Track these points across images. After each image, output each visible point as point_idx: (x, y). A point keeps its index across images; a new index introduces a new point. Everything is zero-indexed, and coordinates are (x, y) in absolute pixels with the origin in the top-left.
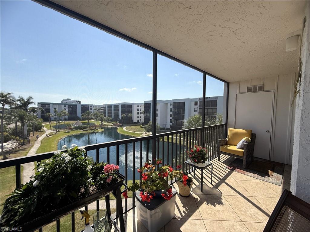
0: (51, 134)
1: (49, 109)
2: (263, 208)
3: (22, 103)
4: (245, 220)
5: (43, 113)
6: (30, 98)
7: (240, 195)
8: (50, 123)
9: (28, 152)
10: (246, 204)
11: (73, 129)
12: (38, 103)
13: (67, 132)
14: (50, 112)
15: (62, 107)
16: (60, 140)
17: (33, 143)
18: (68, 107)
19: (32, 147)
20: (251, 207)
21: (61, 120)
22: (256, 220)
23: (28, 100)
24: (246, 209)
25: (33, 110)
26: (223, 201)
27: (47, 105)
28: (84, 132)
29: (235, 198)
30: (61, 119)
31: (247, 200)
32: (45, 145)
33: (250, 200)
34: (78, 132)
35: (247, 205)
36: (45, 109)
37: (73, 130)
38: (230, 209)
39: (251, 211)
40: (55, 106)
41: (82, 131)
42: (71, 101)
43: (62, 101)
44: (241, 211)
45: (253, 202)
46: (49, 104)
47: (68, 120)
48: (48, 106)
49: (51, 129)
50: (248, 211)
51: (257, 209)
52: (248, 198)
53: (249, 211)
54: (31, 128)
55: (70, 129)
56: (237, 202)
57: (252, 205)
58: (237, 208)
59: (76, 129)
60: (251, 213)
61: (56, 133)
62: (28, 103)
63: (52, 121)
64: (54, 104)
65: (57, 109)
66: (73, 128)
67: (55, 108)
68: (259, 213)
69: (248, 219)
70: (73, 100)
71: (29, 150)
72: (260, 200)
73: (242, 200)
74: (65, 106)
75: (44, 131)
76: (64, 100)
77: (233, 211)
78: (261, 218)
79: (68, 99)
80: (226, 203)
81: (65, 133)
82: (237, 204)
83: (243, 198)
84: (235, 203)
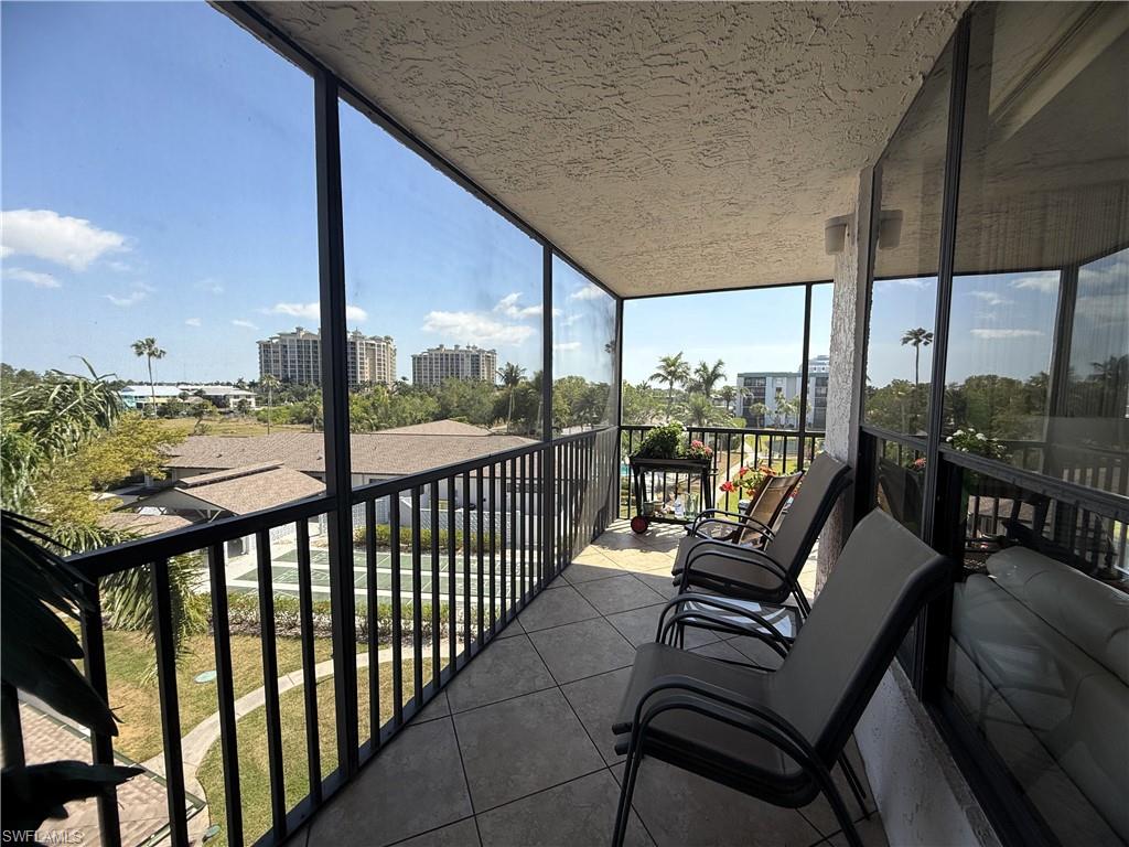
1: (762, 391)
3: (704, 378)
5: (747, 402)
6: (719, 363)
12: (740, 376)
14: (763, 401)
18: (817, 385)
21: (794, 426)
23: (715, 369)
25: (727, 395)
27: (759, 378)
30: (791, 422)
36: (753, 391)
40: (780, 383)
46: (763, 377)
47: (814, 426)
48: (762, 382)
62: (714, 376)
64: (775, 375)
65: (784, 392)
67: (779, 390)
79: (820, 358)
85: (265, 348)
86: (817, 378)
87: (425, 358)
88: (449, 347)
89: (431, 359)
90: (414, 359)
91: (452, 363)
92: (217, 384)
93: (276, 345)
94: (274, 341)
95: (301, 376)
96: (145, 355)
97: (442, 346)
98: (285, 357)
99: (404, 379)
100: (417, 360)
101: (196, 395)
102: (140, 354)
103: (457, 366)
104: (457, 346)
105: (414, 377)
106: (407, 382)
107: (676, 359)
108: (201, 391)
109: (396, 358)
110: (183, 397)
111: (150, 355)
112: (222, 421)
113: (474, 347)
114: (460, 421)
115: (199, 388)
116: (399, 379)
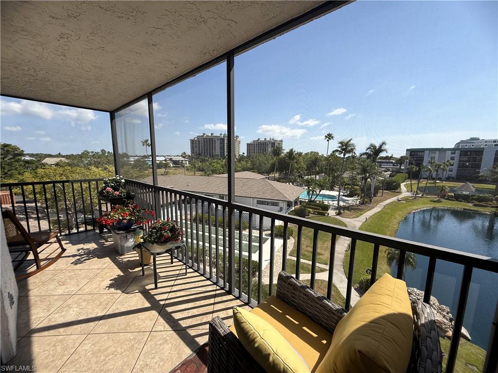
0: (406, 199)
1: (421, 159)
2: (61, 330)
3: (373, 152)
4: (73, 297)
6: (384, 143)
7: (107, 314)
8: (419, 181)
9: (362, 214)
10: (87, 313)
11: (449, 198)
12: (407, 150)
13: (435, 202)
15: (447, 154)
16: (415, 211)
17: (375, 204)
18: (460, 155)
19: (371, 209)
20: (77, 316)
21: (441, 178)
22: (61, 308)
23: (381, 147)
24: (81, 307)
25: (400, 161)
26: (112, 290)
27: (420, 152)
28: (476, 208)
29: (107, 304)
30: (440, 176)
31: (91, 318)
32: (387, 211)
33: (88, 324)
34: (460, 206)
35: (84, 313)
36: (415, 159)
37: (450, 200)
38: (96, 291)
39: (73, 311)
40: (433, 154)
41: (471, 205)
42: (481, 142)
43: (457, 144)
44: (85, 300)
45: (81, 325)
46: (423, 151)
47: (456, 179)
49: (412, 191)
50: (76, 307)
51: (69, 321)
52: (93, 323)
53: (75, 309)
54: (381, 185)
55: (443, 197)
56: (98, 303)
57: (80, 319)
58: (91, 298)
59: (458, 198)
60: (72, 310)
61: (415, 198)
62: (380, 150)
63: (423, 178)
64: (432, 150)
66: (452, 196)
67: (433, 158)
68: (62, 318)
69: (70, 301)
70: (486, 139)
71: (365, 212)
72: (74, 340)
73: (96, 311)
74: (454, 153)
75: (400, 193)
76: (462, 142)
77: (92, 293)
78: (56, 316)
79: (472, 139)
80: (107, 291)
81: (431, 201)
82: (97, 301)
83: (98, 315)
84: (99, 301)
85: (192, 142)
86: (461, 151)
87: (252, 144)
88: (262, 139)
89: (254, 145)
90: (247, 145)
91: (263, 146)
92: (178, 156)
93: (196, 141)
94: (196, 139)
95: (204, 153)
96: (145, 146)
97: (259, 139)
98: (199, 145)
99: (243, 153)
100: (249, 145)
101: (169, 160)
102: (144, 145)
103: (265, 148)
104: (265, 139)
105: (247, 153)
106: (245, 155)
107: (348, 142)
108: (171, 159)
109: (240, 145)
110: (165, 160)
111: (146, 145)
112: (175, 170)
113: (273, 139)
114: (254, 172)
115: (171, 157)
116: (241, 154)
